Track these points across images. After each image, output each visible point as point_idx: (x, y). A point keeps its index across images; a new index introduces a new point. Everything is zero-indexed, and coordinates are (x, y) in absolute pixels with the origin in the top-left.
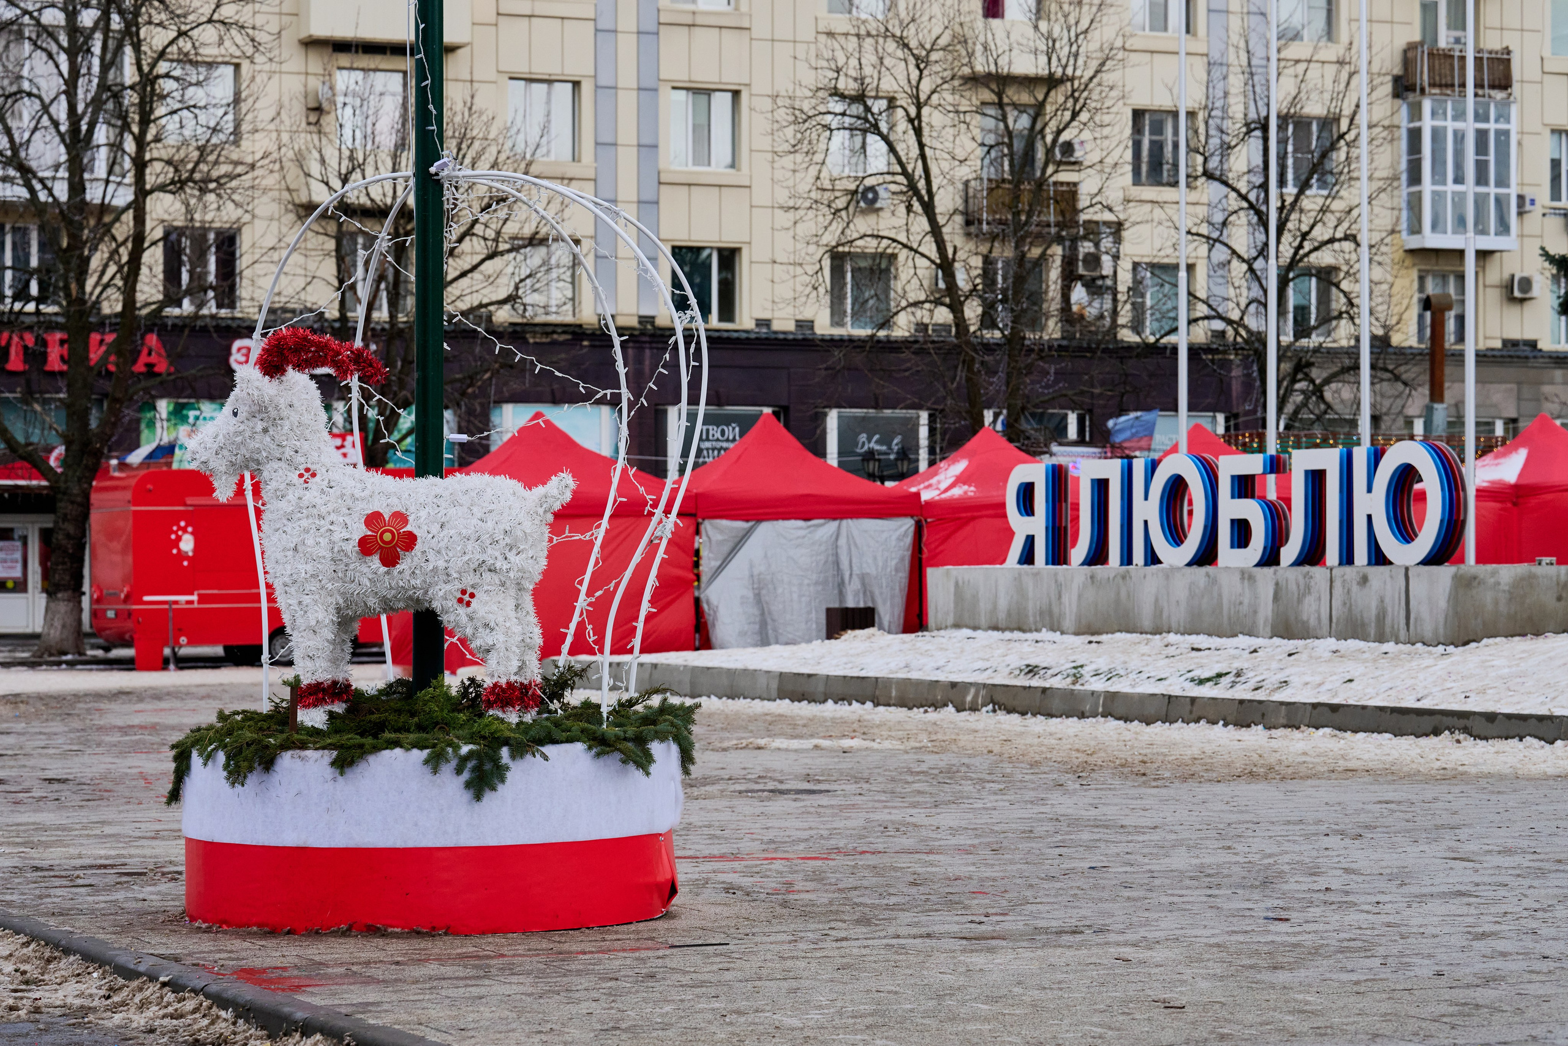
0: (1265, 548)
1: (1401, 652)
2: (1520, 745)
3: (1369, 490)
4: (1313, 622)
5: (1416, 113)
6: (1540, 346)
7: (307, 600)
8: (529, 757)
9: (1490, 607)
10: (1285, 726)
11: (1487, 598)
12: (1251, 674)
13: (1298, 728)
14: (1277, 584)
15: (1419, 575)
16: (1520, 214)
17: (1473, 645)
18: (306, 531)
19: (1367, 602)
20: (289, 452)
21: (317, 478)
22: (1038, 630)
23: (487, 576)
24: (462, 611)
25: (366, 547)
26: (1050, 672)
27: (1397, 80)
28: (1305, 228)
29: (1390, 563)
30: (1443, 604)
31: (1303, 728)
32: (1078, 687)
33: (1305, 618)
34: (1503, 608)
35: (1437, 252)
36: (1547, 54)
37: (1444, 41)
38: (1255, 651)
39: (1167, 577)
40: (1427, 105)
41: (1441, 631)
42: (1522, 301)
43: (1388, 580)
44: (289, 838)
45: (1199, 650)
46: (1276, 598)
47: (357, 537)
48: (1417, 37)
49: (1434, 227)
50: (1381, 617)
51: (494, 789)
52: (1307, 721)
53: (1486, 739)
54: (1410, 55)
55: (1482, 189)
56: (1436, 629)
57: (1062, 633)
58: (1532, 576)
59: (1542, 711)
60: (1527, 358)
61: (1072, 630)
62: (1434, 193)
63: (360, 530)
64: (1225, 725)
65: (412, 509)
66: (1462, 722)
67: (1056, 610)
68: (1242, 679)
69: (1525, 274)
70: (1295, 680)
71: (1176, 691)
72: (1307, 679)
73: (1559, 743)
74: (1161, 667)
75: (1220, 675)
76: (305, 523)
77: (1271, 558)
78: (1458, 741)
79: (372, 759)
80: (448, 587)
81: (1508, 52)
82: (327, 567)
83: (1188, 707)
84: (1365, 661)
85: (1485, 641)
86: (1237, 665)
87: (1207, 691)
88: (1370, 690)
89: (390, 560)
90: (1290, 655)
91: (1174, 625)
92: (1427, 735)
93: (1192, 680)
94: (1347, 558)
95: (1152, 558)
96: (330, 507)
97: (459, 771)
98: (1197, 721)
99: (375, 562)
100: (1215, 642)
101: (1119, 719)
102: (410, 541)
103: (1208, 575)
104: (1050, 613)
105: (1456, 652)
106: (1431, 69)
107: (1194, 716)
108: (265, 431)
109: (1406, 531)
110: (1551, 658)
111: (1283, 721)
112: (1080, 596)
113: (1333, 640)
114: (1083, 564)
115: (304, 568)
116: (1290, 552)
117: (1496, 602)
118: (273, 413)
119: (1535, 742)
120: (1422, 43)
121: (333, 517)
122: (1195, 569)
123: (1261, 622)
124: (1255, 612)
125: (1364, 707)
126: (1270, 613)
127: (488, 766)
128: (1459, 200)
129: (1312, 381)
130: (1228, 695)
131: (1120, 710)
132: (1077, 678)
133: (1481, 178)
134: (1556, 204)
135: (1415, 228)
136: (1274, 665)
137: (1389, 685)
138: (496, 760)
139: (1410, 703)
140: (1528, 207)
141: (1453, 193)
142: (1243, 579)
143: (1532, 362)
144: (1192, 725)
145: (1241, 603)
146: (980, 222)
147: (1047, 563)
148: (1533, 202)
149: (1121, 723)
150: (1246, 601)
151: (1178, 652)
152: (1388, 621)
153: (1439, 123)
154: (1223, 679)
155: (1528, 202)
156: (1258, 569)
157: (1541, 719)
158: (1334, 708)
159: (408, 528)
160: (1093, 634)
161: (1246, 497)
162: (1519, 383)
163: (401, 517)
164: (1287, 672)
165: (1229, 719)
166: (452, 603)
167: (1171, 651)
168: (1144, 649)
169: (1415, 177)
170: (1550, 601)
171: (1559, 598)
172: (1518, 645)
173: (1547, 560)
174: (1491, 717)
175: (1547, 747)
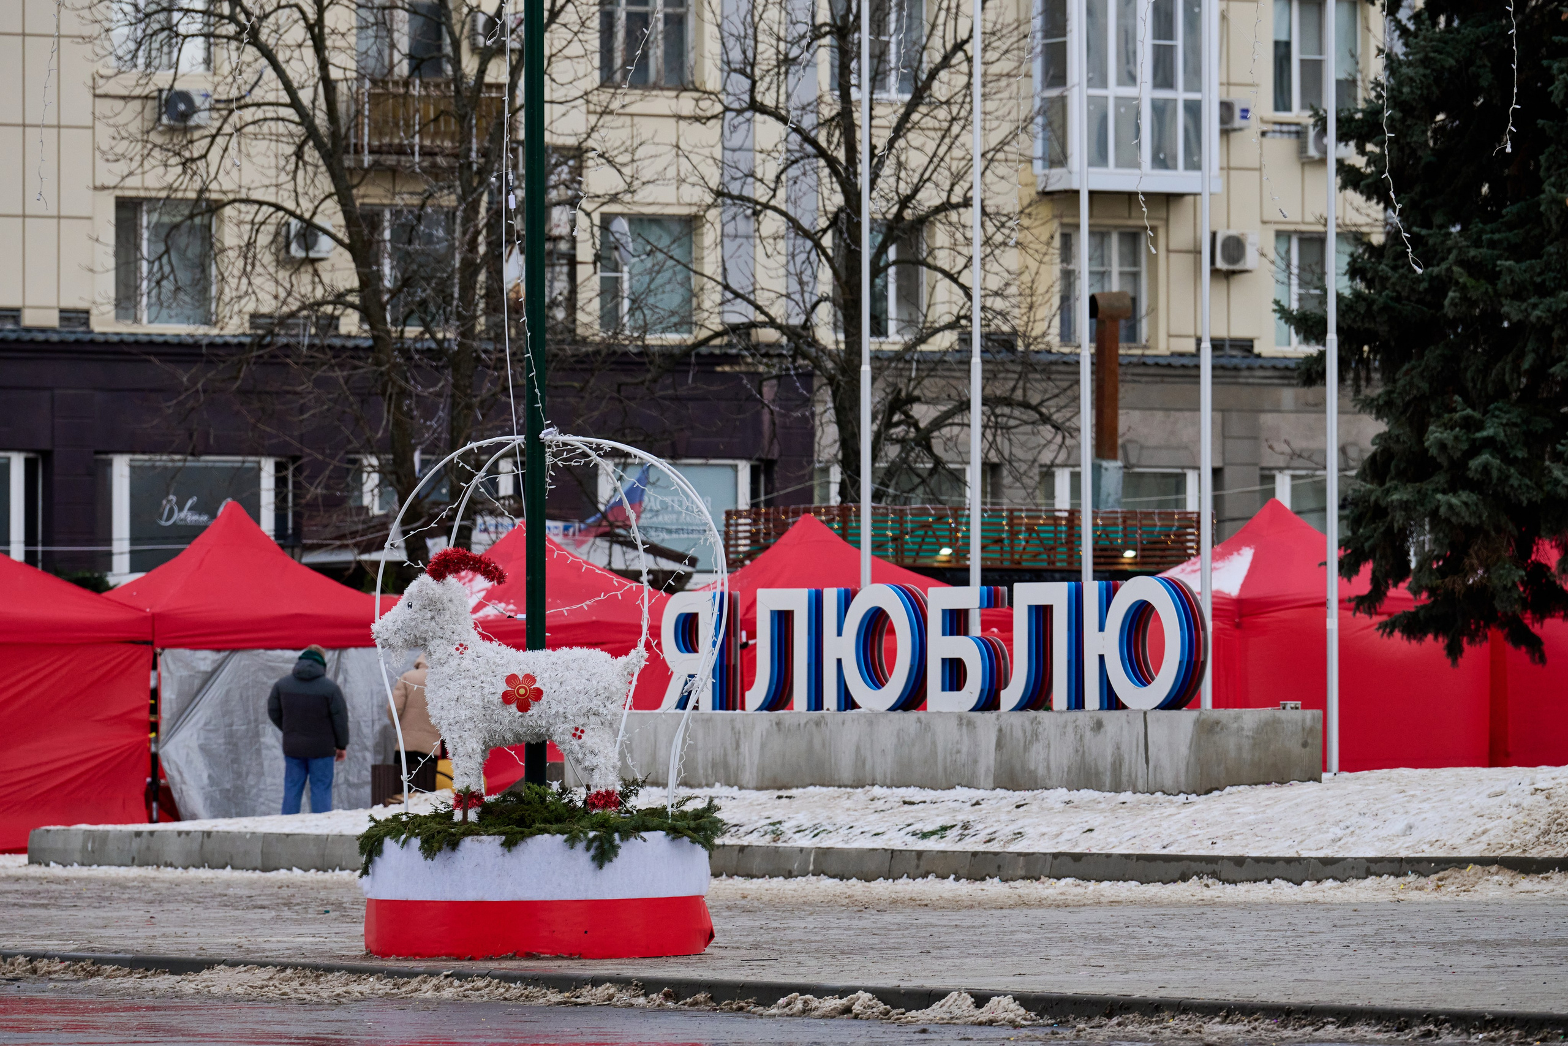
0: (982, 691)
1: (1140, 802)
2: (1269, 887)
3: (1101, 628)
4: (1041, 771)
6: (1257, 349)
7: (465, 735)
8: (632, 840)
9: (1233, 754)
10: (1023, 878)
11: (1231, 743)
12: (980, 827)
13: (1038, 879)
14: (1000, 730)
15: (1158, 720)
16: (1226, 132)
17: (1216, 793)
18: (464, 687)
19: (1102, 749)
20: (448, 634)
21: (469, 651)
22: (709, 785)
23: (593, 718)
24: (575, 742)
25: (507, 698)
26: (742, 830)
28: (905, 189)
29: (1124, 707)
30: (1184, 750)
31: (1043, 879)
32: (780, 844)
33: (1032, 767)
34: (1246, 755)
38: (977, 803)
39: (871, 723)
41: (1182, 778)
42: (1229, 275)
43: (1125, 724)
44: (471, 895)
45: (912, 803)
46: (999, 745)
47: (500, 692)
49: (1087, 158)
50: (1117, 765)
51: (611, 861)
52: (1047, 872)
53: (1235, 882)
55: (1164, 94)
56: (1177, 776)
57: (741, 788)
58: (1277, 721)
59: (1291, 853)
60: (1236, 368)
61: (752, 784)
62: (1088, 99)
63: (503, 687)
64: (957, 879)
65: (537, 673)
66: (1211, 867)
67: (732, 761)
68: (971, 831)
69: (1233, 232)
70: (1029, 831)
71: (898, 845)
72: (1044, 830)
73: (1307, 884)
74: (873, 823)
75: (944, 829)
76: (463, 682)
77: (989, 702)
78: (1207, 886)
79: (529, 841)
80: (566, 726)
82: (479, 712)
83: (914, 862)
84: (1102, 811)
85: (1228, 789)
86: (961, 818)
87: (932, 845)
88: (1111, 839)
89: (524, 707)
90: (1018, 807)
91: (879, 777)
92: (1175, 881)
93: (914, 834)
94: (1077, 701)
95: (847, 702)
96: (480, 671)
97: (588, 849)
98: (925, 876)
99: (513, 708)
100: (929, 794)
101: (834, 877)
102: (538, 694)
103: (919, 720)
104: (726, 765)
105: (1200, 801)
107: (922, 870)
108: (433, 618)
109: (1141, 674)
110: (1297, 805)
111: (1022, 873)
112: (763, 746)
113: (1065, 790)
114: (761, 708)
115: (464, 714)
116: (1011, 695)
117: (1240, 749)
118: (439, 606)
119: (1283, 883)
121: (483, 678)
122: (899, 714)
123: (982, 769)
124: (975, 762)
125: (1109, 856)
126: (992, 762)
127: (606, 846)
128: (1128, 109)
129: (916, 425)
130: (959, 847)
131: (835, 868)
132: (777, 835)
133: (1163, 77)
134: (1283, 116)
135: (1057, 157)
136: (1004, 817)
137: (1132, 834)
138: (611, 841)
139: (1155, 849)
140: (1238, 122)
141: (1117, 98)
142: (960, 724)
143: (1244, 374)
144: (919, 880)
145: (958, 752)
146: (358, 150)
147: (714, 708)
148: (1245, 112)
149: (837, 880)
150: (964, 750)
151: (888, 806)
152: (1125, 769)
154: (948, 832)
155: (1237, 114)
156: (978, 715)
157: (1289, 861)
158: (1077, 857)
159: (537, 685)
160: (779, 789)
161: (959, 634)
162: (1225, 411)
163: (530, 678)
164: (1020, 823)
165: (960, 872)
166: (568, 737)
167: (879, 805)
168: (848, 804)
169: (1056, 73)
170: (1294, 746)
171: (1305, 745)
172: (1263, 792)
173: (1291, 704)
174: (1239, 861)
175: (1295, 887)
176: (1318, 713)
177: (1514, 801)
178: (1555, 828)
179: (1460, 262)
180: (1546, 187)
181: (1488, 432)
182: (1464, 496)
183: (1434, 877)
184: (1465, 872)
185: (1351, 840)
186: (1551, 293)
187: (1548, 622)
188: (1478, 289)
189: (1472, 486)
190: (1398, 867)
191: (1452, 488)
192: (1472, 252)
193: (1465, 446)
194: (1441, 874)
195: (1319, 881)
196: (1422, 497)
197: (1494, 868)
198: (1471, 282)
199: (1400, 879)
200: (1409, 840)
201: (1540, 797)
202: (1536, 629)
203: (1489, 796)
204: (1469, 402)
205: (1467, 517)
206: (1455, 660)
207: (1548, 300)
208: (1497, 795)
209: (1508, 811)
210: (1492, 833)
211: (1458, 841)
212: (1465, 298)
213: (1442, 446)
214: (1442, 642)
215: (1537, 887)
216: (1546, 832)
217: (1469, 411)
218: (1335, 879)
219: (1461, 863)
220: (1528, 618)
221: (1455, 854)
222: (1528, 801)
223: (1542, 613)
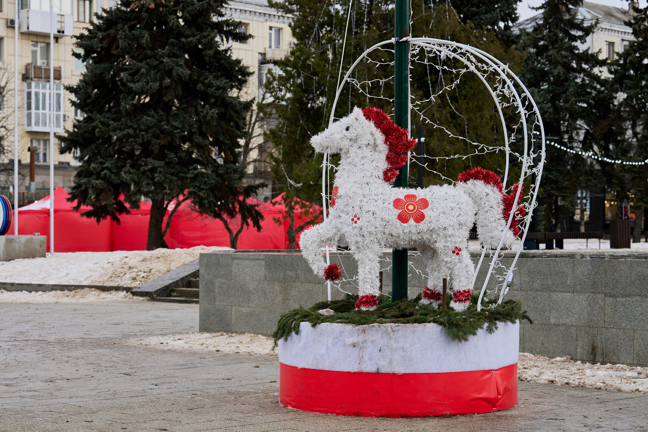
5: (29, 86)
6: (70, 164)
9: (18, 249)
11: (17, 246)
16: (64, 121)
17: (12, 261)
27: (23, 75)
30: (2, 248)
34: (22, 249)
35: (37, 133)
36: (73, 69)
37: (39, 62)
40: (33, 84)
41: (2, 256)
48: (30, 61)
49: (36, 124)
53: (11, 291)
54: (28, 67)
56: (0, 255)
58: (32, 239)
59: (28, 282)
60: (66, 168)
62: (36, 113)
66: (4, 286)
73: (33, 292)
81: (60, 67)
85: (16, 260)
105: (6, 263)
106: (35, 72)
117: (20, 247)
119: (26, 292)
120: (32, 64)
128: (44, 115)
135: (29, 124)
140: (67, 118)
141: (42, 113)
143: (68, 169)
153: (37, 90)
157: (28, 285)
162: (64, 176)
169: (29, 108)
170: (38, 247)
171: (41, 246)
172: (27, 261)
173: (37, 234)
174: (12, 284)
175: (29, 293)
176: (45, 237)
177: (102, 266)
178: (114, 276)
179: (100, 122)
180: (122, 103)
181: (106, 165)
182: (100, 181)
183: (73, 292)
184: (83, 290)
185: (49, 278)
186: (123, 130)
187: (122, 216)
188: (104, 129)
189: (103, 179)
190: (62, 288)
191: (97, 179)
192: (103, 119)
193: (100, 169)
194: (76, 291)
195: (37, 292)
196: (89, 182)
197: (93, 289)
198: (102, 127)
199: (63, 292)
200: (67, 279)
201: (110, 265)
202: (119, 217)
203: (94, 264)
204: (101, 157)
205: (100, 186)
206: (98, 224)
207: (122, 132)
208: (96, 263)
209: (99, 269)
210: (93, 277)
211: (82, 279)
212: (101, 131)
213: (94, 168)
214: (96, 219)
215: (107, 296)
216: (111, 277)
217: (101, 160)
218: (42, 291)
219: (82, 287)
220: (117, 214)
221: (80, 284)
222: (106, 266)
223: (121, 212)
